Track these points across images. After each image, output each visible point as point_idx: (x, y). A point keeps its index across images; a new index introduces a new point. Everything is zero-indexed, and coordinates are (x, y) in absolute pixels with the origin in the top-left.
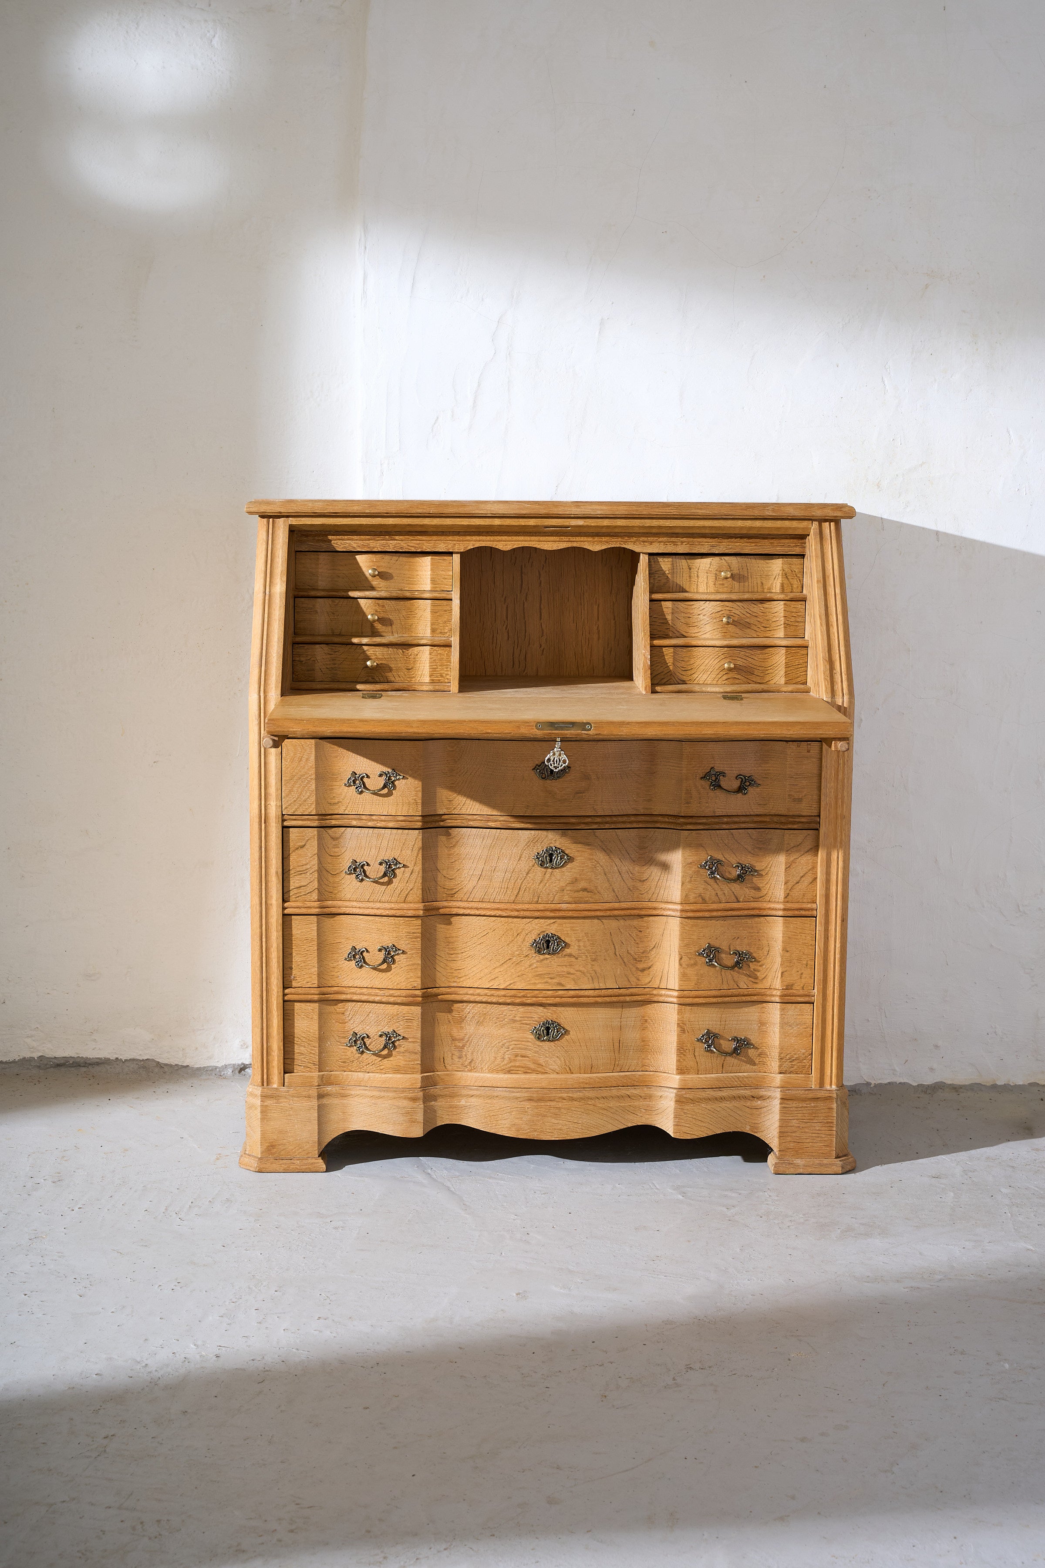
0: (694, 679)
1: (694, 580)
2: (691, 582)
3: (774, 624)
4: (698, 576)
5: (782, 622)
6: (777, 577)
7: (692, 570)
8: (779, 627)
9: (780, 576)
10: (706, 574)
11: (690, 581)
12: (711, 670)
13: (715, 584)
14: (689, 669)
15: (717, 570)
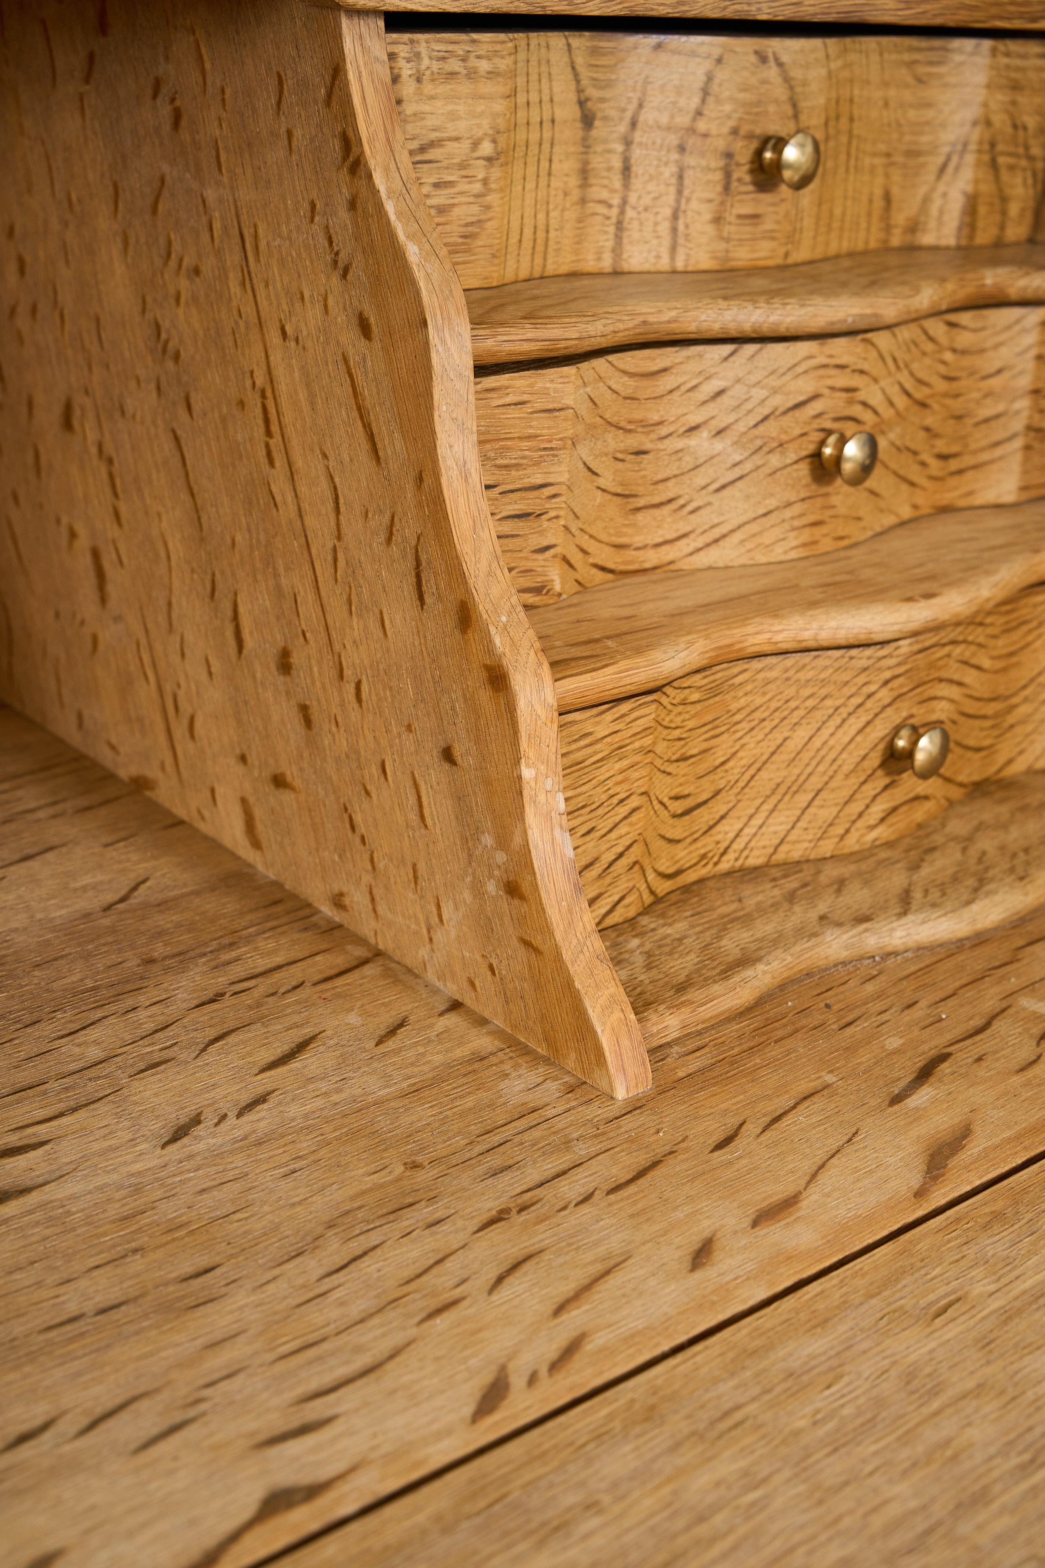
0: (723, 846)
1: (604, 195)
2: (592, 207)
3: (980, 438)
4: (627, 169)
5: (1018, 425)
6: (955, 159)
7: (599, 130)
8: (999, 452)
9: (970, 158)
10: (675, 156)
11: (583, 201)
12: (815, 782)
13: (718, 220)
14: (704, 797)
15: (735, 132)
